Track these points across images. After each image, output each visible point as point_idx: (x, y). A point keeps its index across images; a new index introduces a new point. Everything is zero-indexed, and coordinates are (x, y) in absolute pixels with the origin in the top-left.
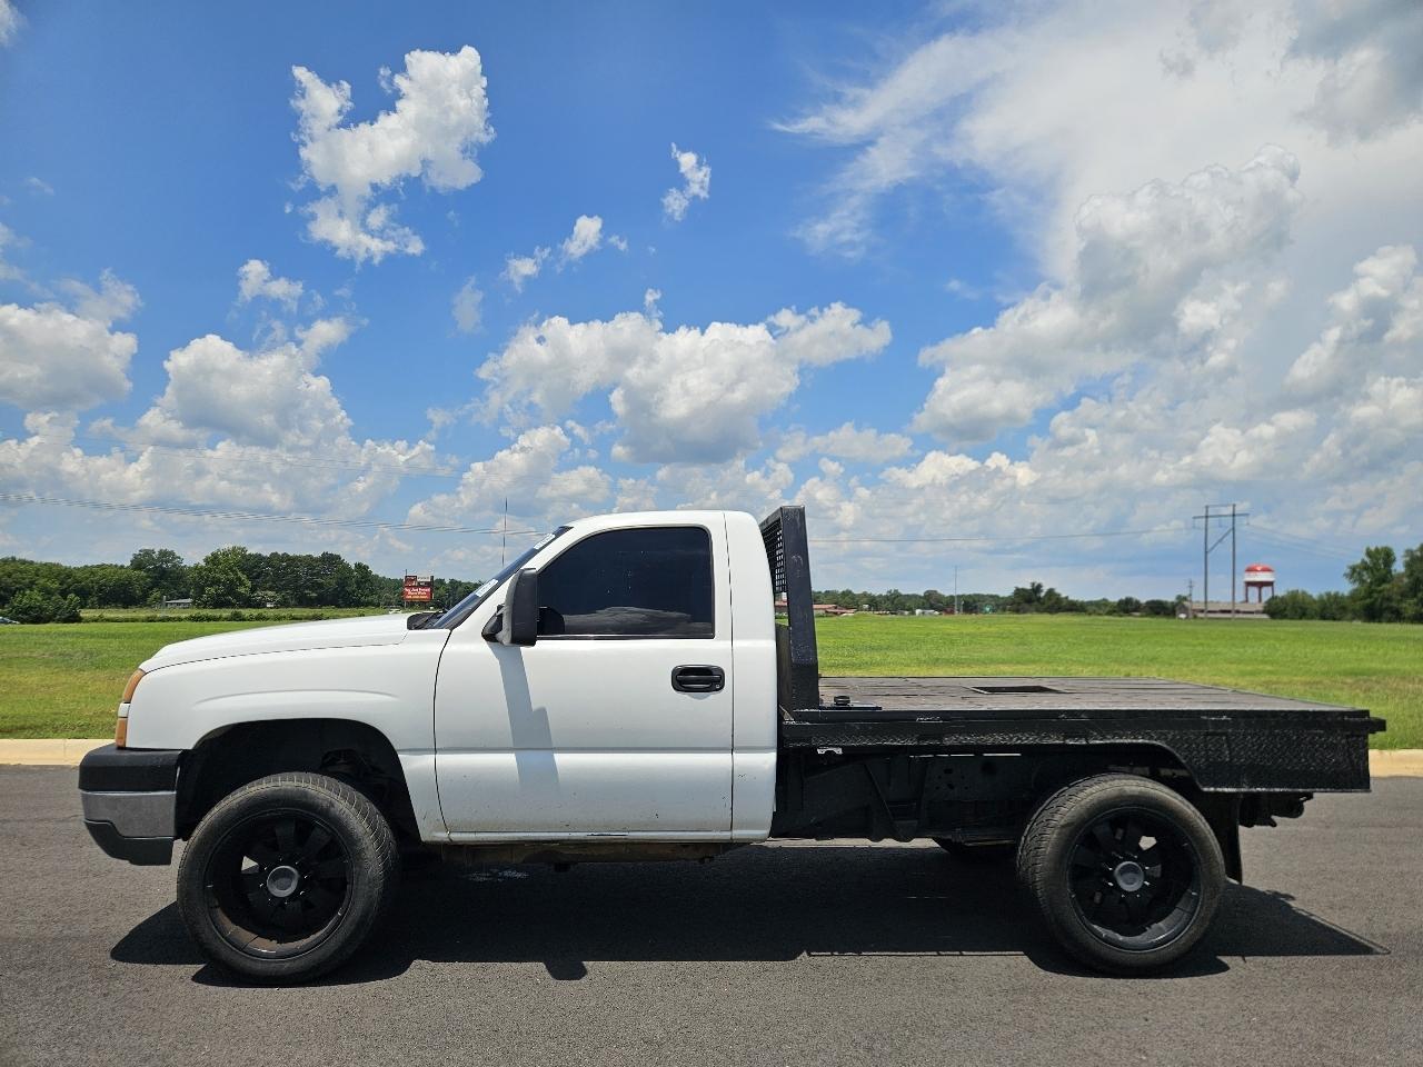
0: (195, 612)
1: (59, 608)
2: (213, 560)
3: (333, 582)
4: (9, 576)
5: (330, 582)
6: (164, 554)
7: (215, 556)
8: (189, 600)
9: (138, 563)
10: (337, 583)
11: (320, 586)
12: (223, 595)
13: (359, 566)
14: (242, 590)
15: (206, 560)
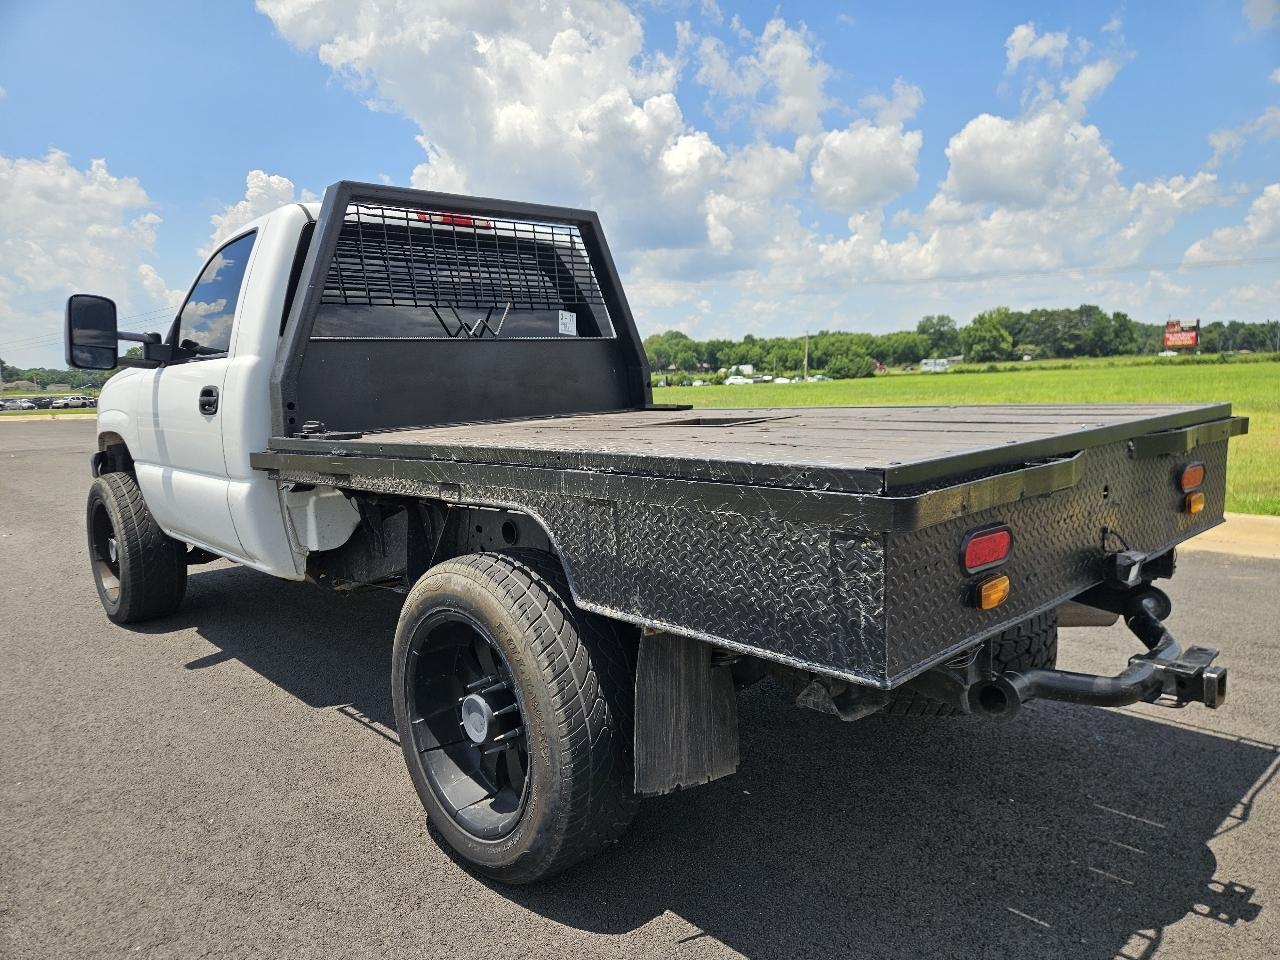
0: (965, 367)
1: (859, 368)
2: (980, 320)
3: (1090, 333)
4: (833, 344)
5: (1086, 332)
6: (942, 319)
7: (982, 317)
8: (961, 357)
9: (922, 330)
10: (1095, 334)
11: (1077, 337)
12: (988, 351)
13: (1117, 315)
14: (1004, 346)
15: (975, 322)
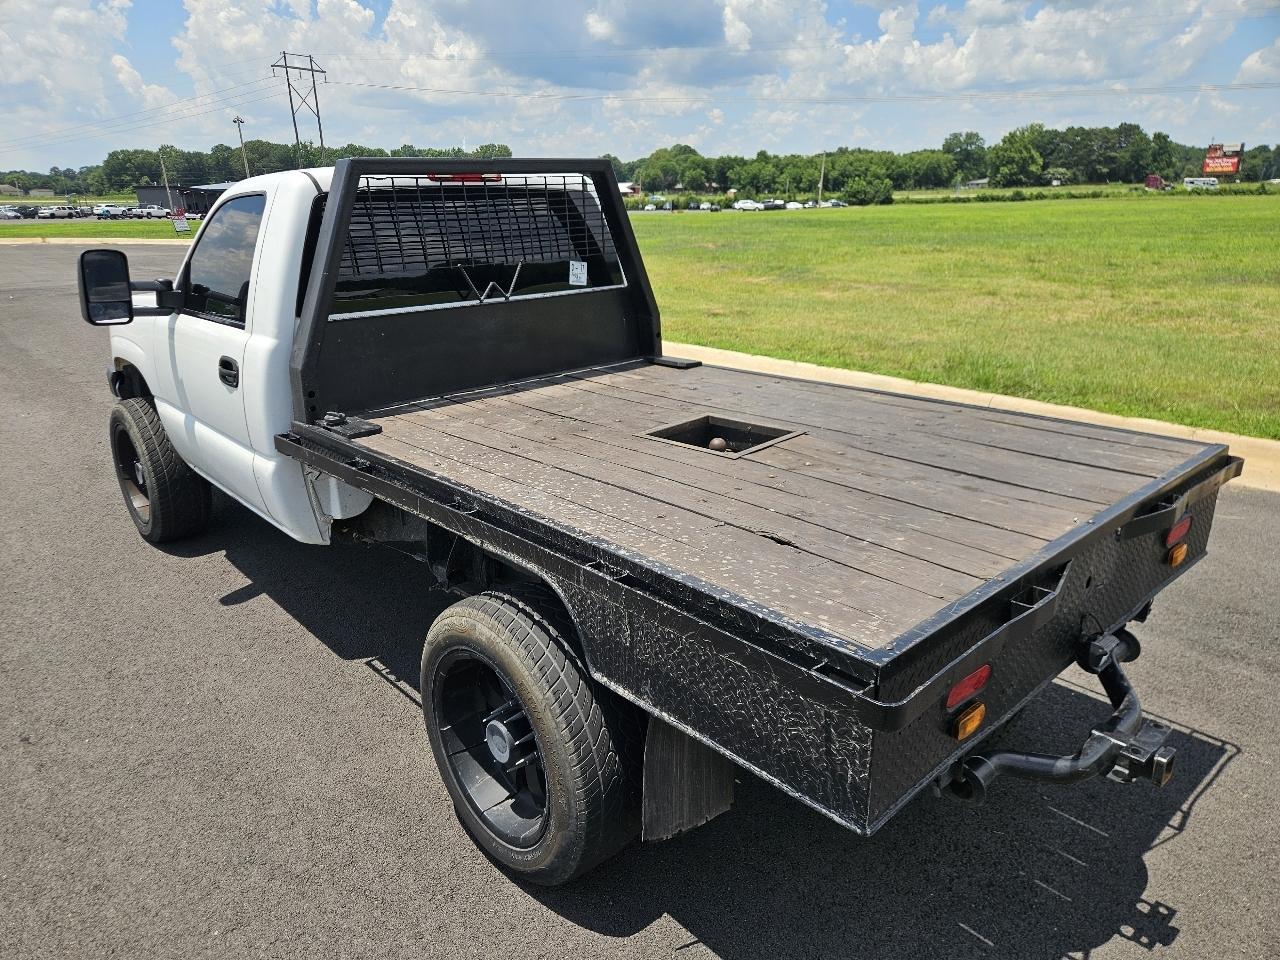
0: (989, 192)
1: (877, 192)
2: (1011, 139)
3: (1127, 155)
4: (851, 164)
5: (1123, 155)
6: (971, 137)
7: (1012, 135)
8: (986, 181)
9: (948, 148)
10: (1132, 157)
11: (1113, 160)
12: (1015, 174)
13: (1158, 137)
14: (1033, 168)
15: (1004, 141)
